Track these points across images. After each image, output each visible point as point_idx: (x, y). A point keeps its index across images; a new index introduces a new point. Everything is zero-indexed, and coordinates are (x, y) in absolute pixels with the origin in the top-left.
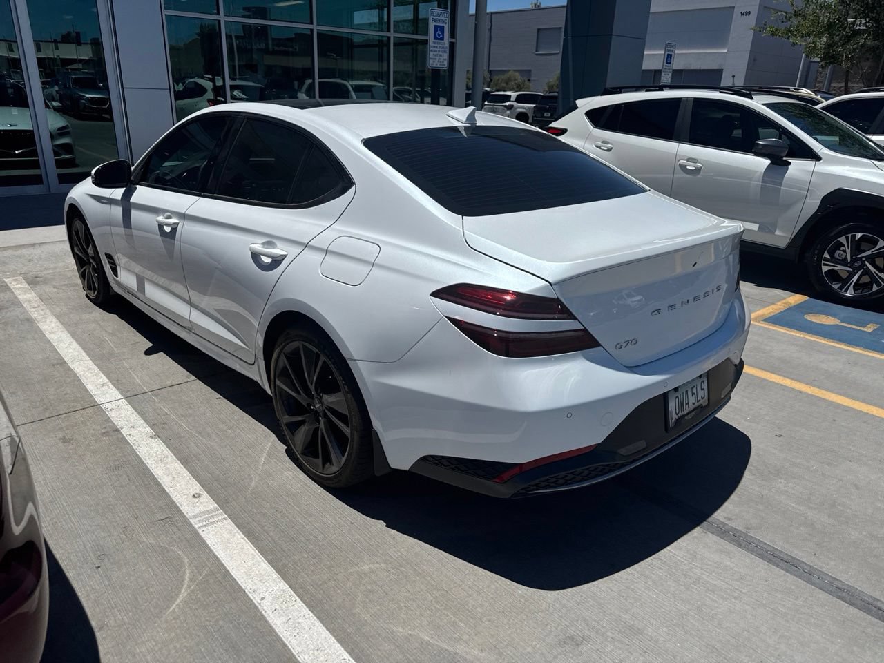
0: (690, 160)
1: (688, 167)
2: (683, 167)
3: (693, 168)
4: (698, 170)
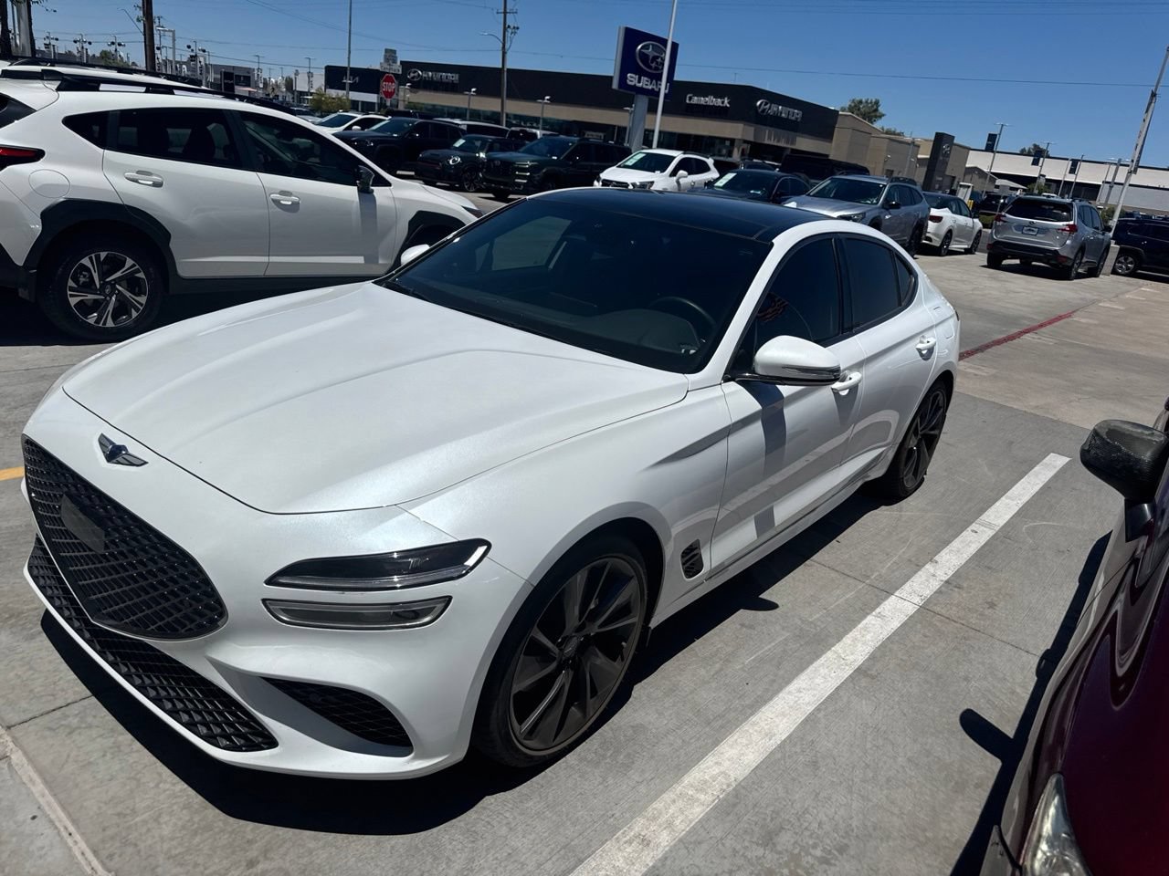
0: (283, 193)
1: (282, 202)
2: (277, 202)
3: (290, 203)
4: (295, 206)
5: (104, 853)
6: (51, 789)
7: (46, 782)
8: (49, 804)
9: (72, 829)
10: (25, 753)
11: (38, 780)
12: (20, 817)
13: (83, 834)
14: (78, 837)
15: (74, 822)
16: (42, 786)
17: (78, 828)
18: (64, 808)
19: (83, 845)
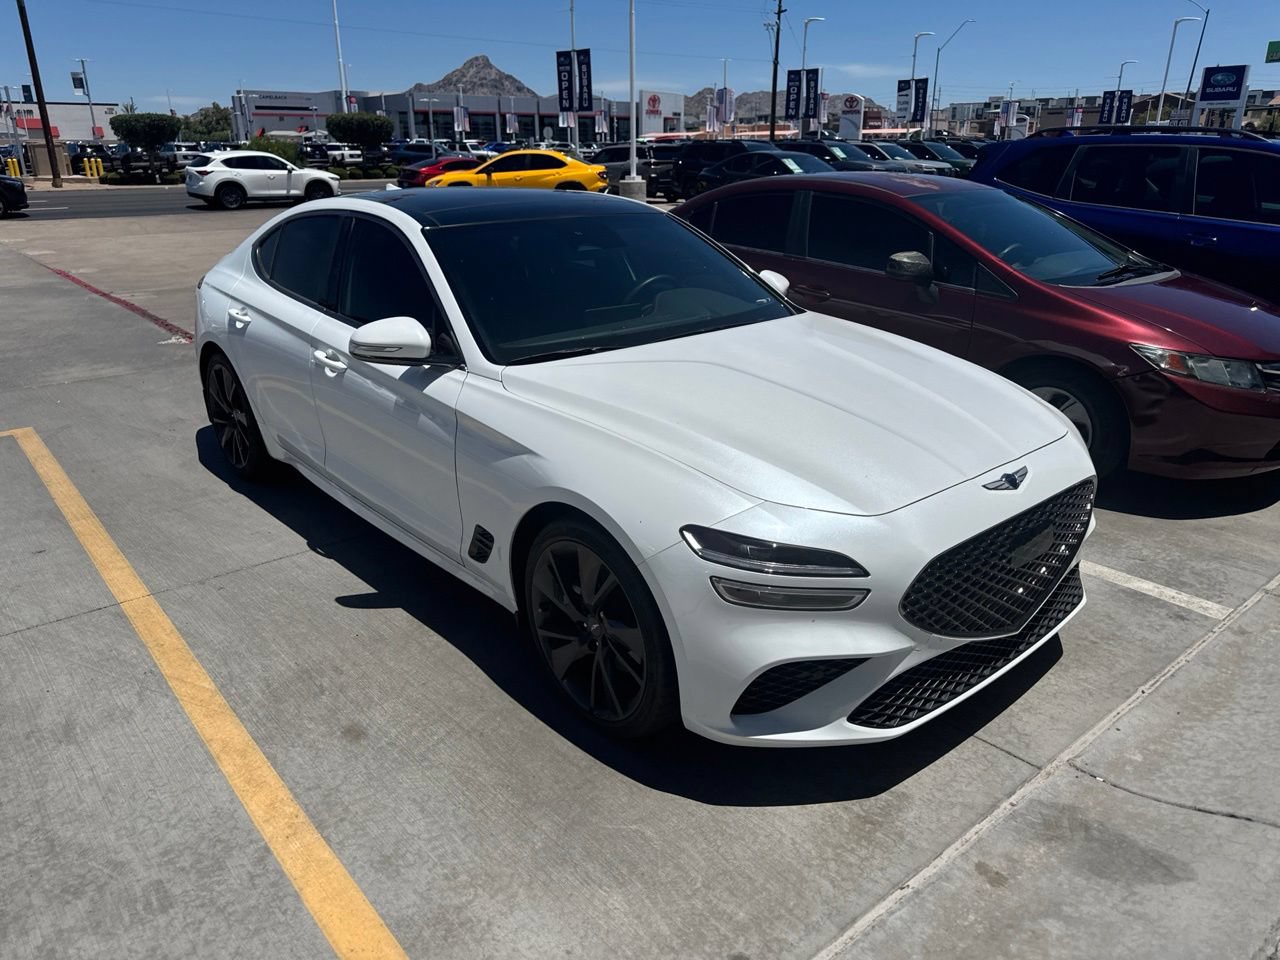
5: (1127, 694)
6: (1089, 729)
7: (1084, 733)
8: (1100, 729)
9: (1115, 713)
10: (1062, 751)
11: (1083, 739)
12: (1123, 736)
13: (1117, 706)
14: (1119, 709)
15: (1110, 711)
16: (1087, 736)
17: (1114, 709)
18: (1102, 719)
19: (1124, 706)
